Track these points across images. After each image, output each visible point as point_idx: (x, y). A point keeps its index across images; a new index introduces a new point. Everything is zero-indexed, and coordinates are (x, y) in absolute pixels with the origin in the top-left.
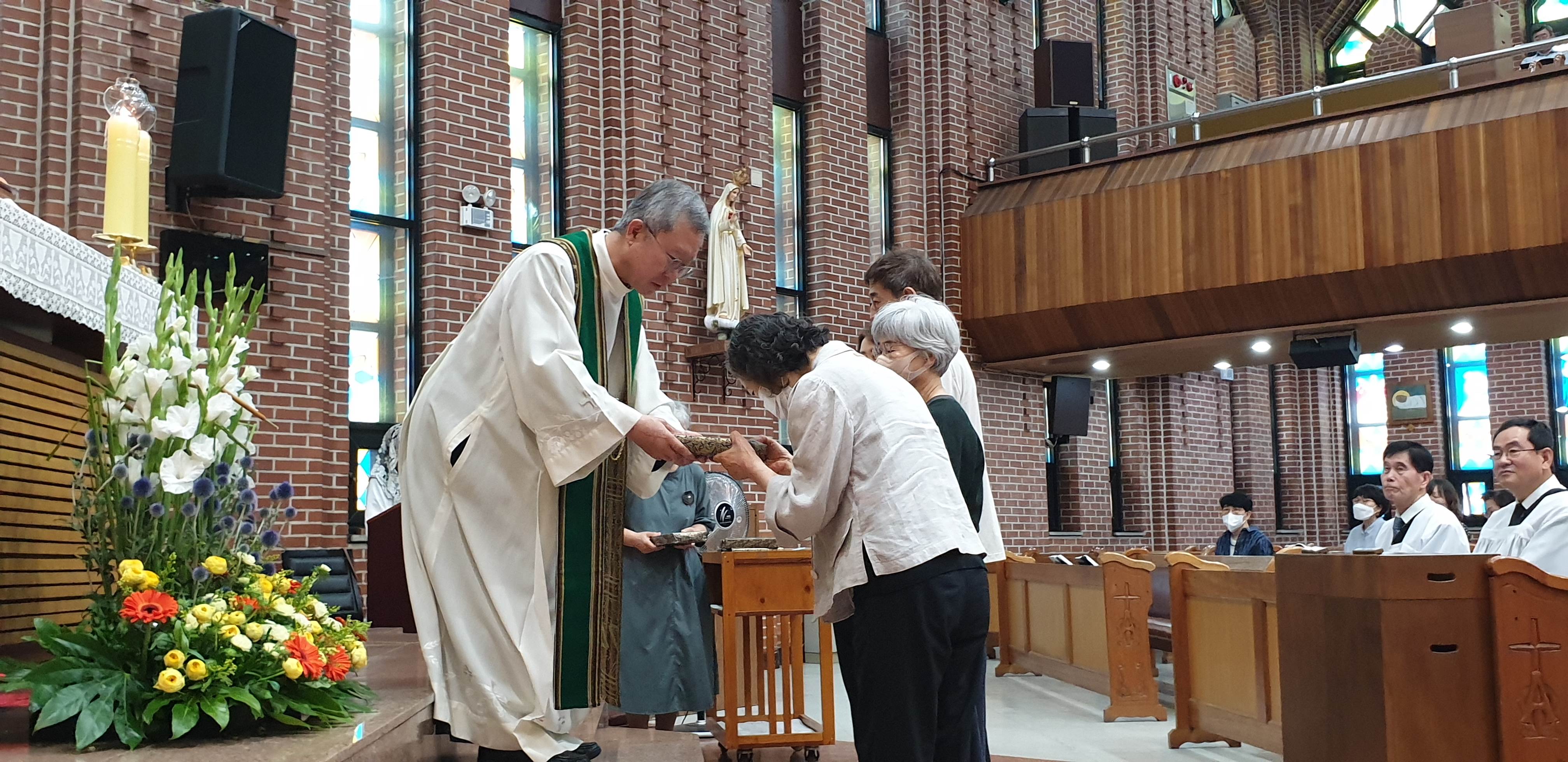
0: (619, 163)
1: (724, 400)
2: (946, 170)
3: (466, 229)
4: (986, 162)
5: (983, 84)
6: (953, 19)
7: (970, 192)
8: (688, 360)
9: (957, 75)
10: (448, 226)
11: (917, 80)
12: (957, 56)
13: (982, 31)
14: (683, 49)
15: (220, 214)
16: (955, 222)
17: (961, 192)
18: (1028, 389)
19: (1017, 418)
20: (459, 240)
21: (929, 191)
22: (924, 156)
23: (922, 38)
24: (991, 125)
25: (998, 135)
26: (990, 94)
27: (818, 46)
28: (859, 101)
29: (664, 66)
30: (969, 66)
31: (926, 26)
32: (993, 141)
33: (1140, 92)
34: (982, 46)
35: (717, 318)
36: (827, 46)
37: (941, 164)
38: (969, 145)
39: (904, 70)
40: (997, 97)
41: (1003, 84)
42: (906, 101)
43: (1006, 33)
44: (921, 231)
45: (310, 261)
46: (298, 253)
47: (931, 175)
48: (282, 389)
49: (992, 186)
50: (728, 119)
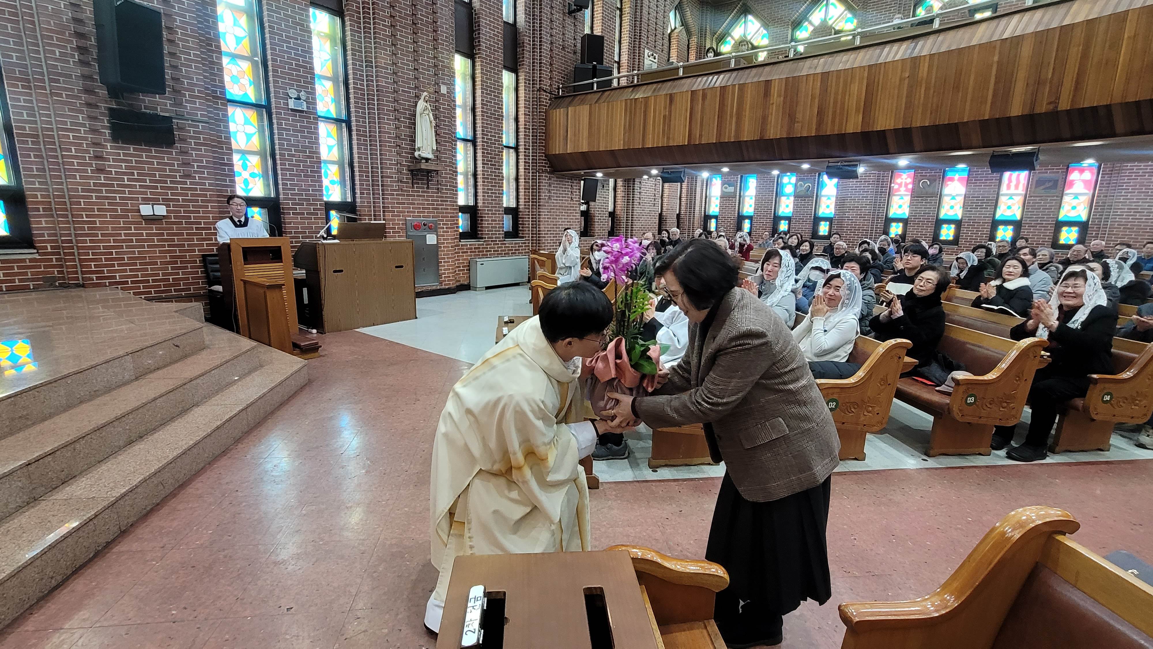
0: (372, 81)
1: (428, 188)
2: (540, 89)
3: (292, 110)
4: (558, 86)
5: (558, 51)
6: (544, 20)
7: (550, 99)
8: (409, 171)
9: (546, 46)
10: (283, 109)
11: (528, 48)
12: (546, 38)
13: (559, 27)
14: (404, 28)
15: (144, 101)
16: (543, 112)
17: (546, 99)
18: (573, 183)
19: (568, 194)
20: (289, 115)
21: (533, 98)
22: (531, 82)
23: (531, 28)
24: (561, 70)
25: (565, 74)
26: (562, 56)
27: (479, 29)
28: (500, 56)
29: (393, 35)
30: (552, 43)
31: (533, 23)
32: (562, 77)
33: (634, 58)
34: (559, 34)
35: (420, 153)
36: (483, 30)
37: (538, 86)
38: (551, 78)
39: (523, 43)
40: (565, 57)
41: (568, 52)
42: (523, 57)
43: (571, 29)
44: (529, 115)
45: (200, 124)
46: (192, 121)
47: (533, 91)
48: (191, 183)
49: (562, 97)
50: (429, 62)
